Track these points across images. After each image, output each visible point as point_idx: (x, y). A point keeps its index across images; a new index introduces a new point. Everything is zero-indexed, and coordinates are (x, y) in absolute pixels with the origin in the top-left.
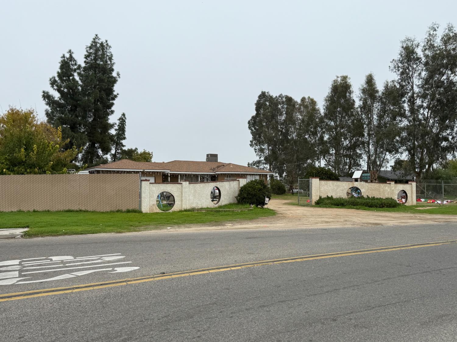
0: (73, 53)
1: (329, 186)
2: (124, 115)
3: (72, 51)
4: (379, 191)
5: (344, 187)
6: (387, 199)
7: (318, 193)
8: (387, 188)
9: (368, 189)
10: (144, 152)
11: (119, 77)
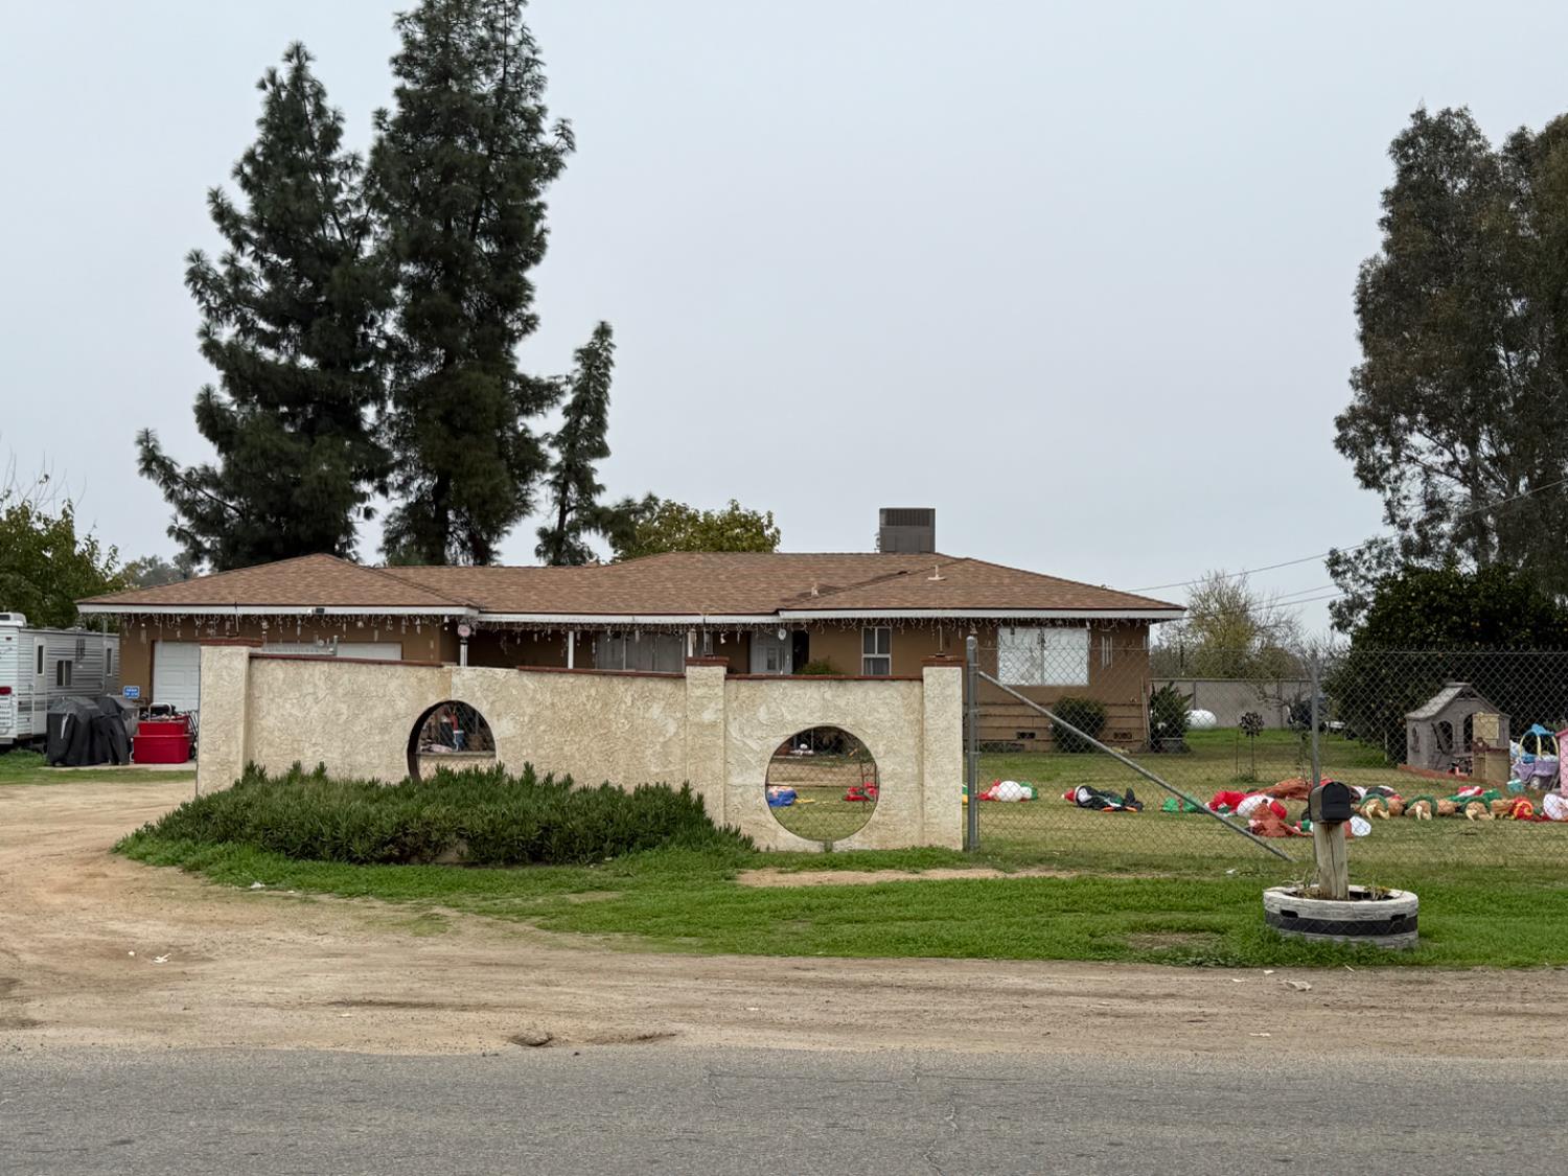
0: (307, 59)
1: (310, 699)
2: (603, 332)
3: (309, 48)
4: (605, 737)
5: (391, 703)
6: (644, 792)
7: (238, 747)
8: (656, 711)
9: (535, 718)
10: (731, 513)
11: (571, 146)
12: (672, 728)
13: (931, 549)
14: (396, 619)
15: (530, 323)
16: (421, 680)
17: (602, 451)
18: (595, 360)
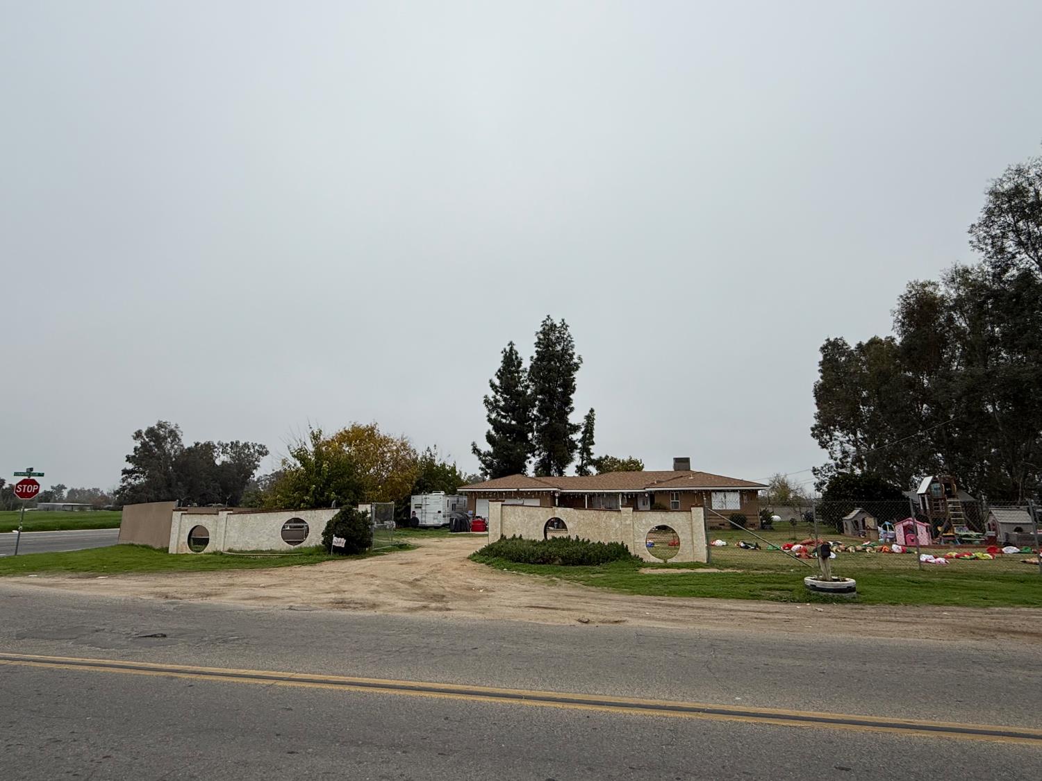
0: (514, 345)
1: (517, 517)
2: (592, 411)
3: (514, 342)
4: (599, 528)
5: (539, 518)
6: (611, 544)
7: (499, 529)
8: (613, 520)
9: (579, 522)
10: (630, 460)
11: (582, 362)
12: (618, 526)
13: (689, 470)
14: (539, 492)
15: (572, 409)
16: (547, 511)
17: (593, 443)
18: (590, 418)
